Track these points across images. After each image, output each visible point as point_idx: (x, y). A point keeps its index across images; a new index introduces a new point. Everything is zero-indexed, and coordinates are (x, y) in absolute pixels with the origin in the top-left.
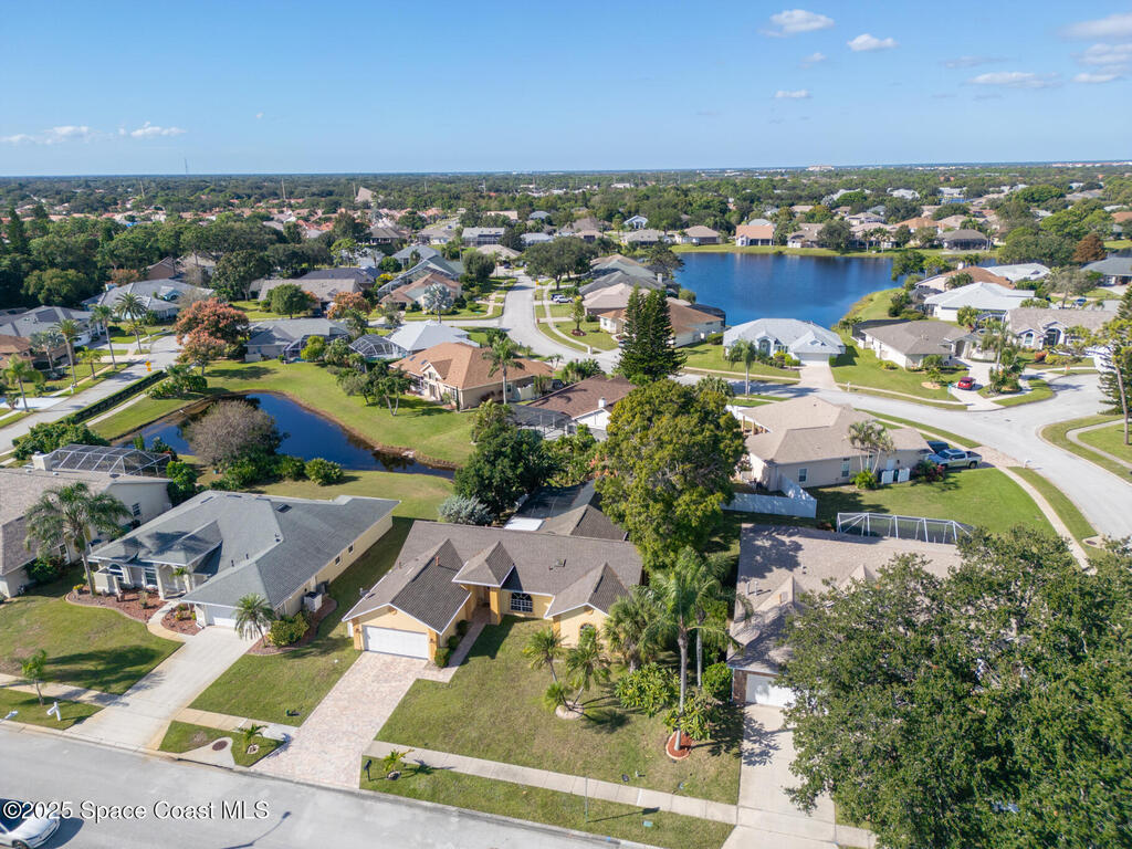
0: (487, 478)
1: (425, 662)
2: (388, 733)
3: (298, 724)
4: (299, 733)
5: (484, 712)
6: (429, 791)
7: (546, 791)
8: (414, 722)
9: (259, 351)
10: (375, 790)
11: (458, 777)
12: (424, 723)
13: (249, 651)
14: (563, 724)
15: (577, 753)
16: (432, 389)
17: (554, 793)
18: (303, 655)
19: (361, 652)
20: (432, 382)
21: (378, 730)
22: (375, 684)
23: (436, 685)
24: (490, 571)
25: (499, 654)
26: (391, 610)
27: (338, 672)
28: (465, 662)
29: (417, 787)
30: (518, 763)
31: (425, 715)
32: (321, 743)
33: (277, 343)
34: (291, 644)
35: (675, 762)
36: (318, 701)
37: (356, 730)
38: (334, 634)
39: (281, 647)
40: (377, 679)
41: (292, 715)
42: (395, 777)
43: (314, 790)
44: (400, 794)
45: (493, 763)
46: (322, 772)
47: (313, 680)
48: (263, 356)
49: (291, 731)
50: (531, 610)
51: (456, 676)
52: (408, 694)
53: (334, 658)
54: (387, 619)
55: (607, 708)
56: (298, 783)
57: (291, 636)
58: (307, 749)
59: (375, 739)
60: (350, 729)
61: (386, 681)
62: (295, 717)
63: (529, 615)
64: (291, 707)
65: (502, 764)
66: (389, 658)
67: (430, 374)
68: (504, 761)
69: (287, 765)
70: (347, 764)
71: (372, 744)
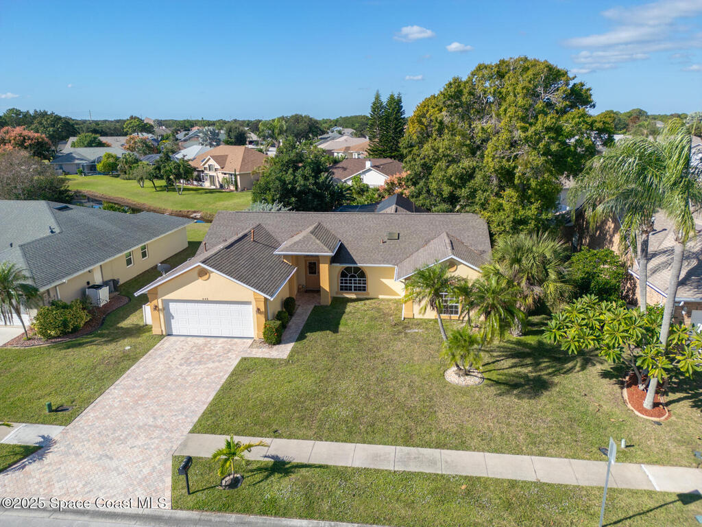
0: (290, 183)
1: (250, 341)
2: (209, 423)
3: (66, 422)
4: (64, 433)
5: (348, 386)
6: (299, 500)
7: (498, 482)
8: (250, 404)
9: (61, 168)
10: (198, 509)
11: (342, 474)
12: (265, 406)
13: (5, 345)
14: (465, 391)
15: (508, 425)
16: (212, 179)
17: (513, 484)
18: (80, 345)
19: (162, 337)
20: (212, 173)
21: (195, 420)
22: (184, 367)
23: (272, 363)
24: (318, 242)
25: (341, 328)
26: (202, 273)
27: (131, 359)
28: (301, 337)
29: (278, 495)
30: (428, 445)
31: (264, 395)
32: (102, 444)
33: (77, 162)
34: (65, 334)
35: (659, 424)
36: (101, 391)
37: (159, 422)
38: (126, 323)
39: (49, 337)
40: (186, 361)
41: (56, 411)
42: (235, 483)
43: (86, 518)
44: (248, 510)
45: (390, 449)
46: (102, 487)
47: (95, 368)
48: (63, 171)
49: (54, 431)
50: (364, 289)
51: (293, 352)
52: (232, 374)
53: (126, 345)
54: (197, 288)
55: (513, 371)
57: (65, 324)
58: (77, 454)
59: (192, 432)
60: (151, 421)
61: (200, 363)
62: (61, 413)
63: (361, 295)
64: (56, 401)
65: (406, 449)
66: (201, 341)
67: (209, 166)
68: (406, 444)
69: (39, 482)
70: (146, 471)
71: (187, 439)
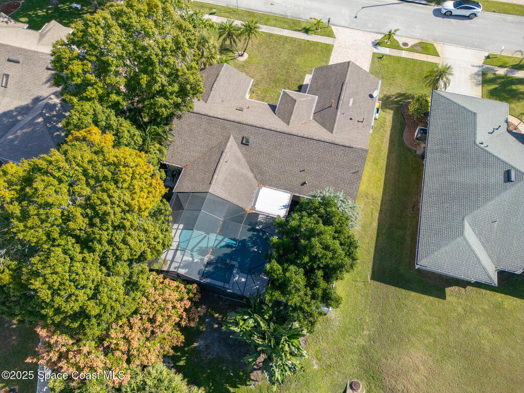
49: (375, 50)
56: (359, 30)
71: (334, 43)
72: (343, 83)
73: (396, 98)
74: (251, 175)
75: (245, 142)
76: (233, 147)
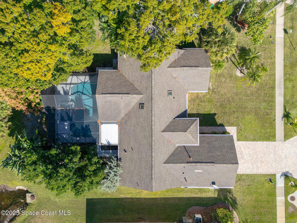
71: (278, 141)
72: (214, 163)
73: (231, 198)
74: (123, 115)
75: (141, 105)
76: (135, 99)
